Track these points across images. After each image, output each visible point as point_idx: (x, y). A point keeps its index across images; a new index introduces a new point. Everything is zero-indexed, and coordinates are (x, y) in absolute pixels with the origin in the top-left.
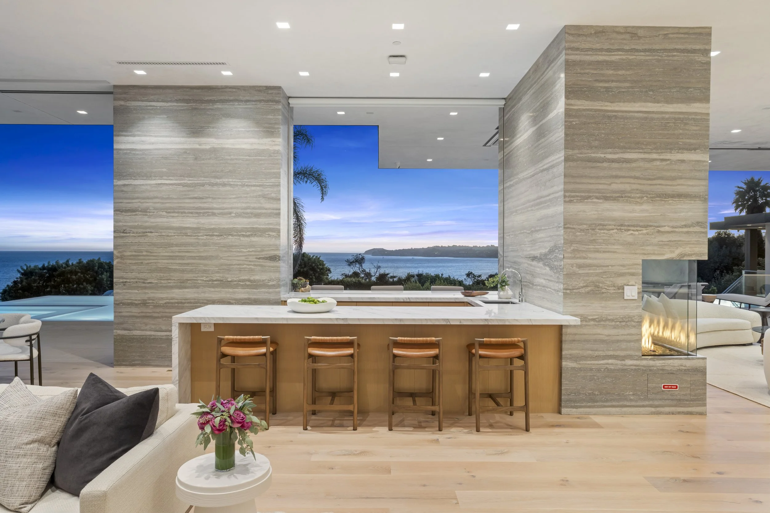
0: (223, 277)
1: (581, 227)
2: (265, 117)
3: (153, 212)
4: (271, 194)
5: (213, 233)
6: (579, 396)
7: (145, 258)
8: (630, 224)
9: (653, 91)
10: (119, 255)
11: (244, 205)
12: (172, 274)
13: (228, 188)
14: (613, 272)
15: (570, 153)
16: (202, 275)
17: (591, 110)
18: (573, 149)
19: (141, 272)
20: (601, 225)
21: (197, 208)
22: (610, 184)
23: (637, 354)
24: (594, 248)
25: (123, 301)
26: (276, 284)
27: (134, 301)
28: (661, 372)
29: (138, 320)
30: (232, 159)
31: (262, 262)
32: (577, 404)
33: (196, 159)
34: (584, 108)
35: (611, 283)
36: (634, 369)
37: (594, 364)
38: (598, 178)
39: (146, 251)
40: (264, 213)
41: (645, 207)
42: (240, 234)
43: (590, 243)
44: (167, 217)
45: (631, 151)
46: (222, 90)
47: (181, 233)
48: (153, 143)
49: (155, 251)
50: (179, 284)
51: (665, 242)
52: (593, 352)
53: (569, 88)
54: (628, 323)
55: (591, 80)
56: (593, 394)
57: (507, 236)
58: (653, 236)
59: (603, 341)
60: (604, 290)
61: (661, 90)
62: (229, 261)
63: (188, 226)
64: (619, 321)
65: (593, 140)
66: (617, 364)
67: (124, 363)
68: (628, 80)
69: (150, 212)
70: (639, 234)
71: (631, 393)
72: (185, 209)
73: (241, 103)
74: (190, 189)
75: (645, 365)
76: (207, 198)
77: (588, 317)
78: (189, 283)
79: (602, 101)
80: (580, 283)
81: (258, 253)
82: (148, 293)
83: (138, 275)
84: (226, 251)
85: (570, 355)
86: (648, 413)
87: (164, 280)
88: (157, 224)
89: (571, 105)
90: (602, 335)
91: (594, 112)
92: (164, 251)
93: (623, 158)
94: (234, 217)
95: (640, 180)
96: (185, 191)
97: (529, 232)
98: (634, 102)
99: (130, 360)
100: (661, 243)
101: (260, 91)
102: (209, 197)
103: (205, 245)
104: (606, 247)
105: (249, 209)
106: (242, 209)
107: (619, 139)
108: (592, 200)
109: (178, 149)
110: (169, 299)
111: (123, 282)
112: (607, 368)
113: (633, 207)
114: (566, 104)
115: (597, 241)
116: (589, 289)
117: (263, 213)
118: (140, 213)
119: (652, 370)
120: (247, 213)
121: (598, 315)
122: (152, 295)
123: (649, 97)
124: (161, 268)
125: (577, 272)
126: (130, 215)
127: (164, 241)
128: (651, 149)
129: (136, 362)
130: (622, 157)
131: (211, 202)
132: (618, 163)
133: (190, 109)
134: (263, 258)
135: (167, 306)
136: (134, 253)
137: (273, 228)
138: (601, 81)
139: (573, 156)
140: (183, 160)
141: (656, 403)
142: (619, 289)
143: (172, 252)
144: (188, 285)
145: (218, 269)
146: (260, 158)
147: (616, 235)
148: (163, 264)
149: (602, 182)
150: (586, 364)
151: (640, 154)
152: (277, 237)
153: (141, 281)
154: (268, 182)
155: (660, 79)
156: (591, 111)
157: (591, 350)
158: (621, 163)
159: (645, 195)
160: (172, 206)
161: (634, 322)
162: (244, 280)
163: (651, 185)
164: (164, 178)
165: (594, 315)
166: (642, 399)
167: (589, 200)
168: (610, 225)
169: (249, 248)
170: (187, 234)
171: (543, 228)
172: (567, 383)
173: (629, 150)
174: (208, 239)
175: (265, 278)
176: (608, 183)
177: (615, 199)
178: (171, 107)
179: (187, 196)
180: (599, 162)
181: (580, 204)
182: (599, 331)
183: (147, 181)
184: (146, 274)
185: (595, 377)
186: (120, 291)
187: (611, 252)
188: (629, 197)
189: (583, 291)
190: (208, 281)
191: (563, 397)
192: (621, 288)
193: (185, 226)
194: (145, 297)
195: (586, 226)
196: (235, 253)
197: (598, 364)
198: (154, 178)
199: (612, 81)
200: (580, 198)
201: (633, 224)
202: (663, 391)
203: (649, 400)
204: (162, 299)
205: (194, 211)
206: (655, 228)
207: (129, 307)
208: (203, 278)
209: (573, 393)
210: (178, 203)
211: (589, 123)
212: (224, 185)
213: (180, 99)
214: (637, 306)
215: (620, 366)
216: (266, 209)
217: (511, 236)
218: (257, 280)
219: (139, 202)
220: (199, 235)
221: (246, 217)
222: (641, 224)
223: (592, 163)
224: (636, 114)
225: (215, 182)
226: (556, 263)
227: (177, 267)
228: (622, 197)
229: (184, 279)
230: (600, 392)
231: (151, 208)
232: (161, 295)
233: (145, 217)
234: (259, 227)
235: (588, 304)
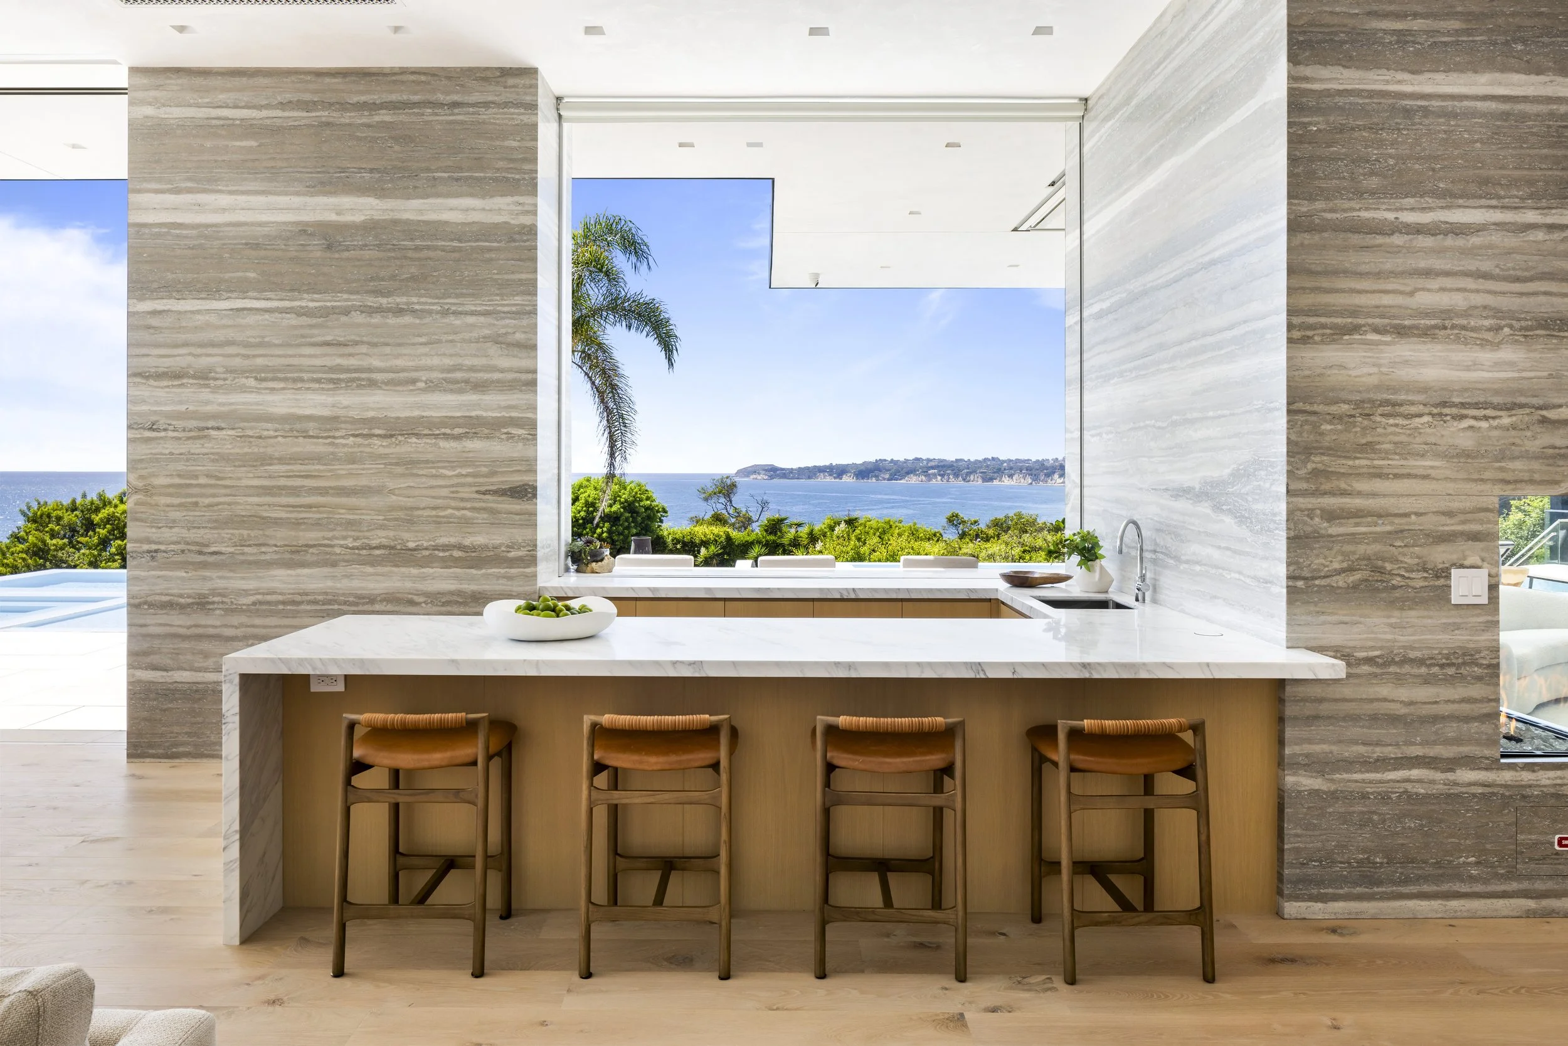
0: (396, 540)
1: (1334, 409)
2: (498, 143)
3: (225, 379)
4: (514, 333)
5: (370, 429)
6: (1330, 867)
7: (203, 491)
8: (1468, 400)
9: (1524, 42)
10: (141, 484)
11: (448, 362)
12: (269, 532)
13: (407, 319)
14: (1421, 530)
15: (1304, 209)
16: (344, 533)
17: (1358, 93)
18: (1311, 199)
19: (195, 527)
20: (1388, 403)
21: (332, 369)
22: (1411, 294)
23: (1487, 752)
24: (1369, 467)
25: (149, 599)
26: (527, 556)
27: (176, 599)
28: (1552, 802)
29: (186, 645)
30: (417, 249)
31: (492, 502)
32: (1326, 891)
33: (329, 247)
34: (1341, 87)
35: (1416, 561)
36: (1480, 794)
37: (1371, 782)
38: (1378, 275)
39: (207, 476)
40: (498, 381)
41: (1507, 354)
42: (438, 432)
43: (1359, 453)
44: (258, 391)
45: (1466, 204)
46: (394, 78)
47: (291, 430)
48: (224, 210)
49: (230, 475)
50: (287, 556)
51: (1560, 448)
52: (1370, 748)
53: (1300, 33)
54: (1463, 671)
55: (1357, 11)
56: (1369, 862)
57: (1093, 436)
58: (1529, 434)
59: (1394, 719)
60: (1396, 581)
61: (1546, 40)
62: (411, 499)
63: (308, 412)
64: (1438, 665)
65: (1364, 175)
66: (1432, 782)
67: (150, 751)
68: (1456, 13)
69: (216, 379)
70: (1491, 428)
71: (1472, 859)
72: (301, 371)
73: (440, 111)
74: (314, 321)
75: (1509, 783)
76: (356, 343)
77: (1355, 654)
78: (313, 554)
79: (1388, 69)
80: (1331, 562)
81: (481, 480)
82: (211, 579)
83: (185, 533)
84: (403, 475)
85: (1307, 756)
86: (1518, 914)
87: (249, 546)
88: (233, 407)
89: (1306, 79)
90: (1393, 701)
91: (1366, 97)
92: (251, 475)
93: (1447, 223)
94: (424, 390)
95: (1491, 282)
96: (302, 327)
97: (1165, 425)
98: (1476, 72)
99: (167, 744)
100: (1551, 451)
101: (485, 79)
102: (363, 343)
103: (352, 460)
104: (1402, 462)
105: (460, 370)
106: (443, 371)
107: (1433, 170)
108: (1363, 337)
109: (284, 223)
110: (263, 594)
111: (149, 552)
112: (1406, 792)
113: (1476, 355)
114: (1291, 78)
115: (1378, 447)
116: (1357, 576)
117: (493, 382)
118: (191, 381)
119: (1528, 796)
120: (456, 382)
121: (1381, 648)
122: (220, 584)
123: (1514, 57)
124: (243, 516)
125: (1323, 532)
126: (168, 387)
127: (250, 451)
128: (1522, 199)
129: (181, 749)
130: (1442, 219)
131: (366, 354)
132: (1433, 235)
133: (314, 126)
134: (495, 492)
135: (258, 610)
136: (177, 481)
137: (518, 418)
138: (1386, 15)
139: (1311, 216)
140: (296, 251)
141: (1539, 886)
142: (1438, 577)
143: (270, 477)
144: (308, 558)
145: (384, 520)
146: (487, 244)
147: (1428, 430)
148: (248, 507)
149: (1390, 287)
150: (1349, 781)
151: (1492, 211)
152: (528, 440)
153: (193, 548)
154: (508, 305)
155: (1543, 9)
156: (1358, 96)
157: (1364, 744)
158: (1442, 236)
159: (1508, 321)
160: (270, 364)
161: (1480, 665)
162: (447, 546)
163: (1522, 294)
164: (250, 294)
165: (1373, 648)
166: (1502, 875)
167: (1357, 337)
168: (1412, 403)
169: (461, 467)
170: (307, 431)
171: (1211, 414)
172: (1299, 831)
173: (1461, 201)
174: (359, 445)
175: (498, 542)
176: (1408, 289)
177: (1427, 333)
178: (268, 122)
179: (308, 340)
180: (1380, 234)
181: (1331, 346)
182: (1384, 691)
183: (208, 302)
184: (207, 531)
185: (1375, 817)
186: (143, 574)
187: (1416, 476)
188: (1464, 328)
189: (1341, 584)
190: (358, 548)
191: (1286, 872)
192: (1444, 574)
193: (300, 412)
194: (204, 587)
195: (1346, 406)
196: (424, 480)
197: (1380, 782)
198: (226, 295)
199: (1415, 15)
200: (1331, 332)
201: (1475, 400)
202: (1557, 853)
203: (1520, 877)
204: (246, 593)
205: (324, 376)
206: (1533, 410)
207: (164, 612)
208: (346, 542)
209: (1315, 861)
210: (285, 356)
211: (1353, 129)
212: (399, 311)
213: (290, 102)
214: (1488, 622)
215: (1441, 786)
216: (502, 371)
217: (1104, 436)
218: (479, 546)
219: (190, 354)
220: (337, 434)
221: (452, 391)
222: (1496, 400)
223: (1361, 236)
224: (1479, 105)
225: (375, 305)
226: (1258, 507)
227: (283, 515)
228: (1445, 328)
229: (301, 543)
230: (1388, 858)
231: (218, 370)
232: (243, 582)
233: (203, 390)
234: (485, 414)
235: (1354, 618)
